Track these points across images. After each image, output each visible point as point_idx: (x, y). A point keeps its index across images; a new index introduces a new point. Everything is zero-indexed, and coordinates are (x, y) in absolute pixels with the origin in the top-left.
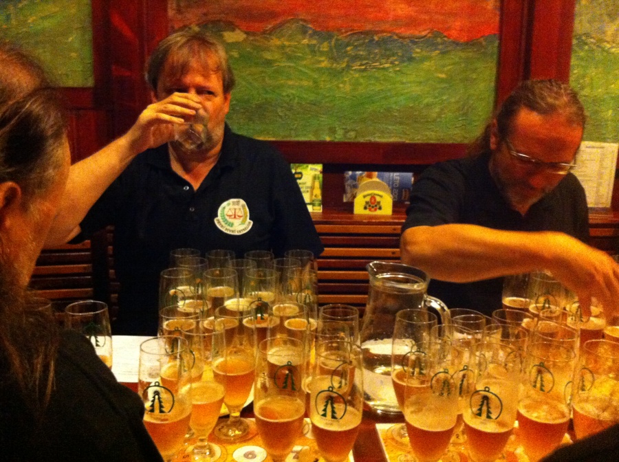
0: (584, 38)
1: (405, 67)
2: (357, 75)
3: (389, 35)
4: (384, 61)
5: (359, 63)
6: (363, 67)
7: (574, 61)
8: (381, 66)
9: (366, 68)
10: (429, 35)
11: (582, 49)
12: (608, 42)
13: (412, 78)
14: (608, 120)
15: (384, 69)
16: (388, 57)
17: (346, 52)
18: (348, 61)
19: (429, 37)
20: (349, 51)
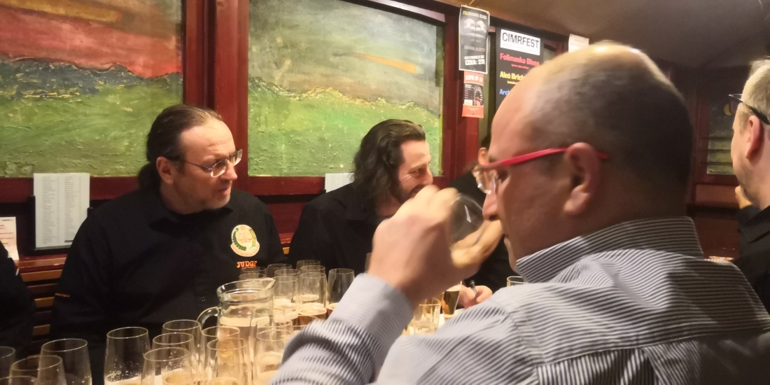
0: (257, 81)
1: (88, 98)
2: (30, 104)
4: (62, 91)
5: (32, 92)
6: (38, 96)
7: (250, 101)
8: (60, 97)
9: (41, 97)
10: (113, 68)
11: (257, 91)
12: (277, 86)
13: (97, 110)
14: (282, 153)
15: (63, 99)
16: (67, 87)
17: (15, 79)
18: (17, 89)
19: (113, 70)
20: (20, 78)
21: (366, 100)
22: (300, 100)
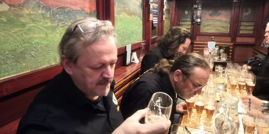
2: (61, 29)
3: (70, 9)
4: (69, 22)
5: (61, 23)
8: (68, 24)
9: (64, 25)
10: (81, 10)
17: (56, 18)
18: (57, 22)
19: (81, 11)
20: (58, 17)
21: (130, 16)
22: (119, 18)
